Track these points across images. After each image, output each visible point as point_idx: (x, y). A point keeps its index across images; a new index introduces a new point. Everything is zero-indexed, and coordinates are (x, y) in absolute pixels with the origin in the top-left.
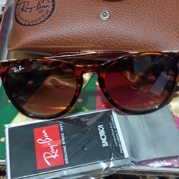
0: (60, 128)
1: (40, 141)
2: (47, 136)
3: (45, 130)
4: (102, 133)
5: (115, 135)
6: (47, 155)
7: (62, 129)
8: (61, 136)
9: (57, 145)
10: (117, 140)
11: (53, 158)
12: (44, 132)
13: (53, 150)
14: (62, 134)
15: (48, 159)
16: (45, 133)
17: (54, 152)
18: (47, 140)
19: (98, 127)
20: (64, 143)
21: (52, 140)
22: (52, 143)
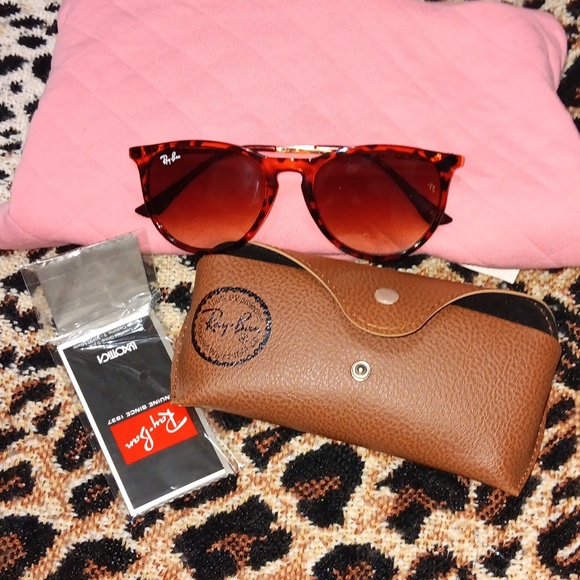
0: (118, 422)
1: (149, 446)
2: (138, 437)
3: (127, 445)
4: (112, 355)
5: (113, 334)
6: (171, 427)
7: (118, 418)
8: (131, 416)
9: (151, 418)
10: (122, 330)
11: (174, 417)
13: (161, 420)
14: (128, 414)
16: (132, 444)
17: (164, 417)
18: (145, 435)
19: (103, 363)
20: (144, 407)
21: (143, 428)
22: (149, 425)
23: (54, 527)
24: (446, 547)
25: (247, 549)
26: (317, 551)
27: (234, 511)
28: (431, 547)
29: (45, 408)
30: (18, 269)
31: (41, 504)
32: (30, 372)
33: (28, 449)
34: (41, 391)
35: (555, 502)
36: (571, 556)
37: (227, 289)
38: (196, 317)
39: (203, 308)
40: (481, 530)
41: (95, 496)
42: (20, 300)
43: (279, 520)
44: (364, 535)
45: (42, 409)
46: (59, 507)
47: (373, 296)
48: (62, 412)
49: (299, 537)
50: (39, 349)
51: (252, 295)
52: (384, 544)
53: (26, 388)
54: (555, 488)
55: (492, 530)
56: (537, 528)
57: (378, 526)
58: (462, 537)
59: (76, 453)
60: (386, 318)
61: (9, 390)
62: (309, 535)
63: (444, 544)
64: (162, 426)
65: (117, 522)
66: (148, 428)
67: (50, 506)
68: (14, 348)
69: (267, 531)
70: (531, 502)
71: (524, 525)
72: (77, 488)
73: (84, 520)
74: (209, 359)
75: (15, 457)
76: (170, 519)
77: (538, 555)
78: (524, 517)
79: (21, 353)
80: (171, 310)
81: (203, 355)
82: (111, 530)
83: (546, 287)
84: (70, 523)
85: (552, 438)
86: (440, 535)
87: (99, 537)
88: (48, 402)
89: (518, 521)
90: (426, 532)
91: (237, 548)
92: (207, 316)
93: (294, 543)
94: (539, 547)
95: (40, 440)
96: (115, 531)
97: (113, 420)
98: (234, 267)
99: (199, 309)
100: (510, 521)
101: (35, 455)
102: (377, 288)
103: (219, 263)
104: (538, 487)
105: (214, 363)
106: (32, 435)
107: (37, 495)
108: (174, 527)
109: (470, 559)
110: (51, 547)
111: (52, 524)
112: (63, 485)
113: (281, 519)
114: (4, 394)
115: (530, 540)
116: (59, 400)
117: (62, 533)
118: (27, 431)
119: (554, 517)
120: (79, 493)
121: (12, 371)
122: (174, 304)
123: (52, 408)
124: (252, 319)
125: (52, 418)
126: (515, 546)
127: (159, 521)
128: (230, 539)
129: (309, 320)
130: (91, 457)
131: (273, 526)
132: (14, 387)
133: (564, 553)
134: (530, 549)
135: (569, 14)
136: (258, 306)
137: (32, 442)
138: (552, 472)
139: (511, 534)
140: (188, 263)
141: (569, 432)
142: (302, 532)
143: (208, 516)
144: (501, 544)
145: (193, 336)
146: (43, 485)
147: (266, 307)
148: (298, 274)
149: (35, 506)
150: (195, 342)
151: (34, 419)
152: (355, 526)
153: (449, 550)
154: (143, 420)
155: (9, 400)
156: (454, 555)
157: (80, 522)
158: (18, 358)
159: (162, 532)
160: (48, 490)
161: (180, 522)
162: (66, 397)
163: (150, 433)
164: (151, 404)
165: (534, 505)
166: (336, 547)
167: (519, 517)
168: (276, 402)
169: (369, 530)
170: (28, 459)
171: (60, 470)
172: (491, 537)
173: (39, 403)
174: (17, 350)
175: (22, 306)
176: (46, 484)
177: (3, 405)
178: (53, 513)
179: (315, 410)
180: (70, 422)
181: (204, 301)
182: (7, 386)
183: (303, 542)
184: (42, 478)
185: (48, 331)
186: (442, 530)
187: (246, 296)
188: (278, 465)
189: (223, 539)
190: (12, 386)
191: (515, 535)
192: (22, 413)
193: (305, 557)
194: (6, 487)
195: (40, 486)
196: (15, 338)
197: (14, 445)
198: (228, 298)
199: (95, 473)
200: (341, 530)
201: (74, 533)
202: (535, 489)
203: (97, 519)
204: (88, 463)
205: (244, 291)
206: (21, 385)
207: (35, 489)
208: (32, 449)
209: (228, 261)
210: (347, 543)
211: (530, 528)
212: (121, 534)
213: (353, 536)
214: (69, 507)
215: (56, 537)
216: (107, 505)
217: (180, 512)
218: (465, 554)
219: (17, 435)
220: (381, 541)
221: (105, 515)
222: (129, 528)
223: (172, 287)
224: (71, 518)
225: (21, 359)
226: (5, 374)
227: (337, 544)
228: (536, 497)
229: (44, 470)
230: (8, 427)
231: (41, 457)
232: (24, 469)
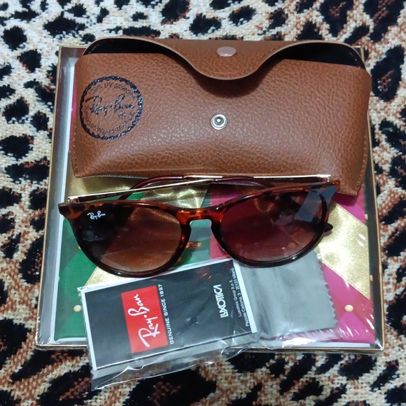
0: (159, 291)
1: (132, 312)
2: (142, 305)
3: (137, 295)
4: (219, 296)
5: (238, 300)
6: (144, 332)
7: (162, 293)
8: (161, 303)
10: (241, 307)
11: (152, 336)
12: (136, 298)
13: (152, 325)
14: (163, 301)
15: (145, 338)
16: (138, 299)
17: (153, 328)
18: (142, 310)
19: (213, 288)
20: (166, 314)
21: (148, 310)
22: (149, 315)
64: (147, 325)
66: (147, 313)
97: (161, 289)
154: (155, 311)
164: (167, 320)
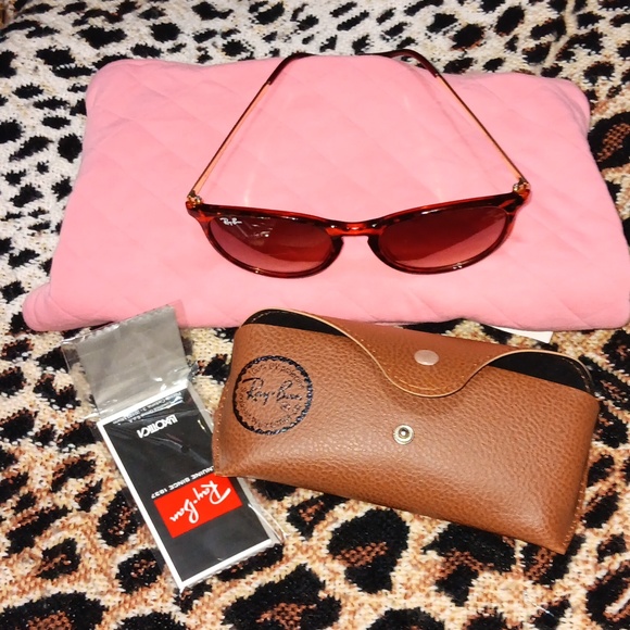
0: (161, 495)
1: (194, 518)
2: (182, 510)
4: (152, 429)
5: (152, 408)
6: (215, 499)
7: (162, 492)
8: (175, 489)
9: (194, 490)
10: (160, 404)
11: (218, 488)
13: (204, 492)
14: (172, 487)
15: (221, 494)
16: (176, 517)
17: (208, 489)
18: (189, 507)
19: (144, 437)
20: (187, 480)
21: (187, 501)
22: (193, 498)
23: (102, 604)
24: (496, 608)
25: (297, 618)
26: (367, 617)
27: (281, 581)
28: (481, 609)
29: (87, 485)
30: (53, 347)
31: (87, 580)
32: (70, 449)
33: (72, 527)
34: (82, 468)
35: (600, 559)
36: (620, 611)
37: (267, 358)
38: (236, 387)
39: (243, 378)
40: (530, 590)
41: (141, 571)
42: (56, 378)
43: (328, 588)
44: (413, 599)
45: (83, 486)
46: (106, 583)
47: (413, 359)
48: (103, 488)
49: (349, 604)
50: (77, 426)
51: (292, 363)
52: (434, 608)
53: (67, 465)
54: (600, 546)
55: (540, 590)
56: (584, 585)
57: (427, 589)
58: (511, 597)
59: (120, 529)
60: (426, 379)
61: (50, 469)
62: (358, 602)
63: (494, 605)
64: (206, 497)
65: (166, 596)
66: (191, 500)
67: (97, 582)
68: (53, 425)
69: (316, 599)
70: (576, 560)
71: (571, 583)
72: (123, 563)
73: (131, 594)
74: (252, 429)
75: (59, 535)
76: (218, 591)
77: (587, 612)
78: (570, 575)
79: (60, 431)
80: (208, 382)
81: (245, 425)
82: (160, 604)
83: (580, 348)
84: (118, 598)
85: (594, 496)
86: (489, 596)
87: (148, 611)
88: (90, 479)
89: (566, 580)
90: (475, 594)
91: (287, 618)
92: (248, 386)
93: (343, 610)
94: (588, 605)
95: (83, 517)
96: (163, 605)
97: (157, 494)
98: (272, 335)
99: (239, 379)
100: (557, 581)
101: (79, 532)
102: (417, 350)
103: (257, 333)
104: (583, 545)
105: (257, 432)
106: (75, 512)
107: (83, 572)
108: (222, 598)
109: (520, 620)
110: (100, 624)
111: (99, 601)
112: (109, 561)
113: (330, 587)
114: (45, 473)
115: (578, 597)
116: (101, 476)
117: (111, 609)
118: (70, 508)
119: (601, 574)
120: (125, 568)
121: (52, 448)
122: (211, 377)
123: (94, 484)
124: (293, 387)
125: (94, 495)
126: (564, 605)
127: (206, 593)
128: (279, 609)
129: (350, 386)
130: (135, 532)
131: (322, 595)
132: (55, 465)
133: (612, 610)
134: (578, 607)
135: (587, 81)
136: (298, 373)
137: (75, 518)
138: (596, 530)
139: (559, 593)
140: (223, 335)
141: (610, 490)
142: (351, 599)
143: (256, 586)
144: (550, 603)
145: (235, 406)
146: (89, 561)
147: (306, 375)
148: (336, 341)
149: (82, 583)
150: (236, 412)
151: (77, 496)
152: (404, 591)
153: (499, 611)
154: (186, 493)
155: (50, 478)
156: (505, 616)
157: (128, 597)
158: (57, 436)
159: (211, 604)
160: (94, 567)
161: (228, 593)
162: (108, 474)
163: (195, 505)
164: (194, 476)
165: (580, 563)
166: (386, 612)
167: (566, 576)
168: (320, 469)
169: (418, 594)
170: (72, 536)
171: (106, 546)
172: (540, 597)
173: (81, 480)
174: (56, 428)
175: (59, 383)
176: (92, 561)
177: (44, 484)
178: (101, 589)
179: (359, 474)
180: (112, 498)
181: (244, 371)
182: (47, 464)
183: (353, 609)
184: (88, 555)
185: (86, 408)
186: (491, 591)
187: (286, 364)
188: (324, 533)
189: (272, 609)
190: (52, 464)
191: (564, 594)
192: (64, 490)
193: (355, 624)
194: (51, 565)
195: (86, 563)
196: (53, 416)
197: (58, 523)
198: (268, 367)
199: (141, 547)
200: (390, 596)
201: (122, 609)
202: (579, 548)
203: (144, 593)
204: (132, 538)
205: (284, 359)
206: (61, 462)
207: (80, 566)
208: (76, 527)
209: (266, 330)
210: (397, 608)
211: (578, 586)
212: (170, 608)
213: (403, 601)
214: (116, 582)
215: (104, 613)
216: (154, 580)
217: (227, 584)
218: (515, 614)
219: (60, 512)
220: (431, 605)
221: (152, 589)
222: (178, 602)
223: (208, 359)
224: (119, 594)
225: (60, 436)
226: (45, 453)
227: (387, 609)
228: (582, 555)
229: (89, 546)
230: (50, 505)
231: (85, 533)
232: (68, 547)
